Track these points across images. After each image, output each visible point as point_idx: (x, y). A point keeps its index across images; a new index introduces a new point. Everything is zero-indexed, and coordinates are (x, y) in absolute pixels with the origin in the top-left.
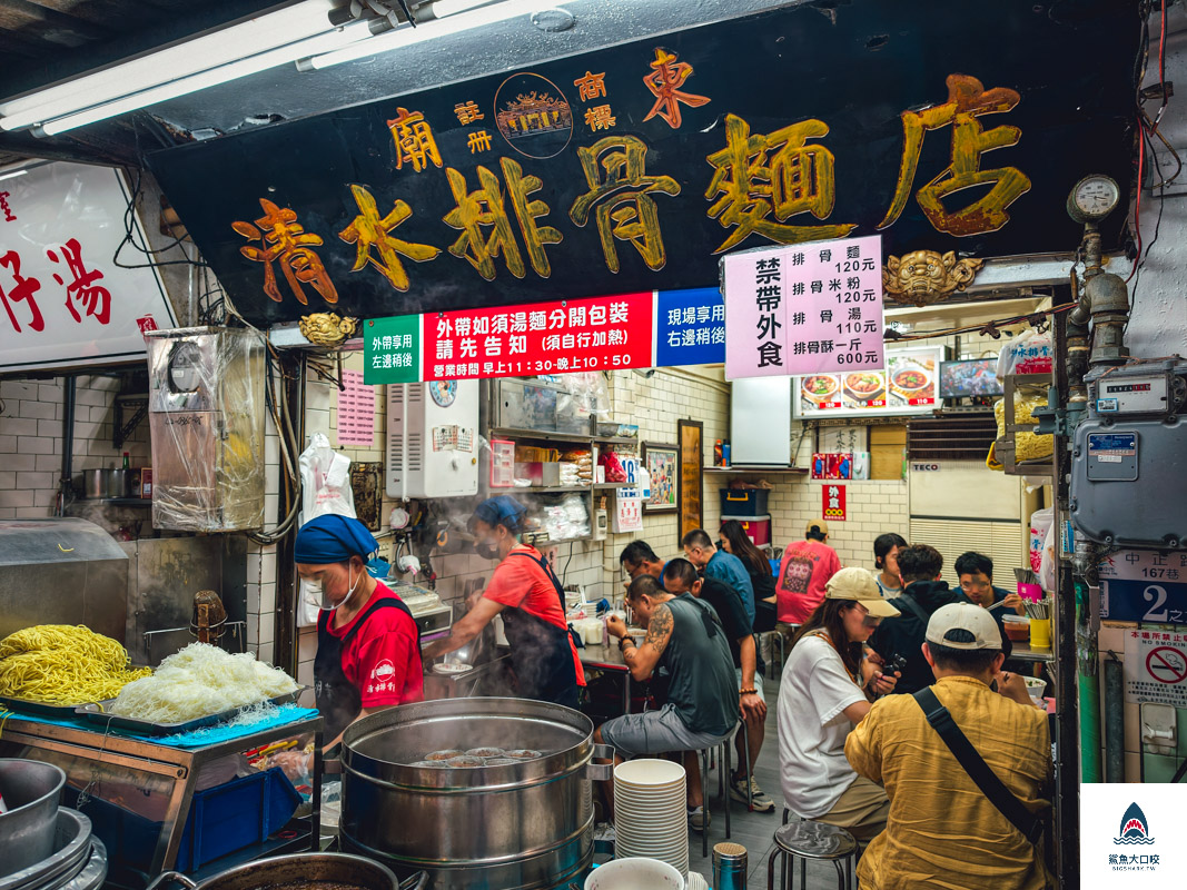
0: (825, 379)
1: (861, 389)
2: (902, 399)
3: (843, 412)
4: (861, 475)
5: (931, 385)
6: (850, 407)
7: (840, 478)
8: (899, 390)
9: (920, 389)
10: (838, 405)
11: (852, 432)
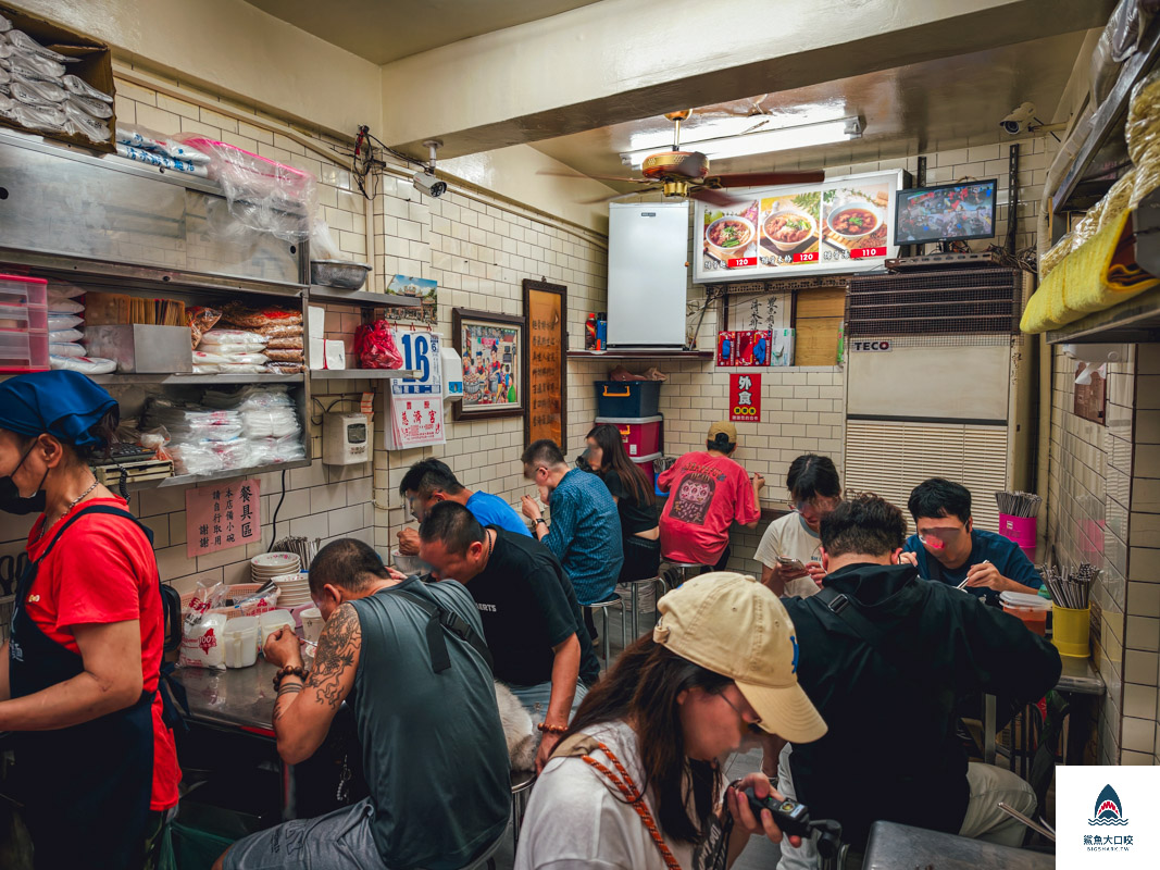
0: (736, 225)
1: (785, 238)
2: (841, 250)
3: (760, 270)
4: (782, 360)
5: (883, 229)
6: (769, 264)
7: (753, 365)
8: (836, 238)
9: (866, 235)
10: (752, 261)
11: (772, 301)
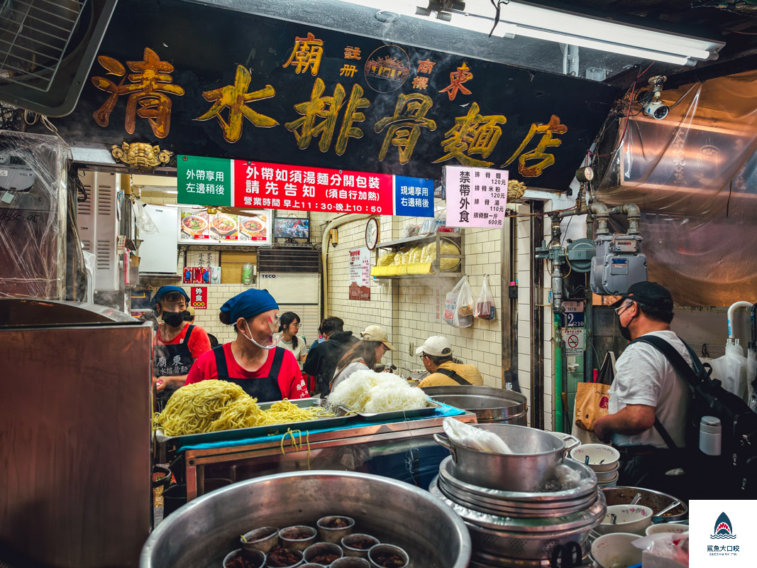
0: (198, 220)
1: (223, 228)
2: (247, 236)
3: (210, 241)
4: (217, 281)
5: (265, 230)
6: (215, 239)
7: (203, 283)
8: (245, 231)
9: (258, 231)
10: (207, 237)
11: (209, 254)
